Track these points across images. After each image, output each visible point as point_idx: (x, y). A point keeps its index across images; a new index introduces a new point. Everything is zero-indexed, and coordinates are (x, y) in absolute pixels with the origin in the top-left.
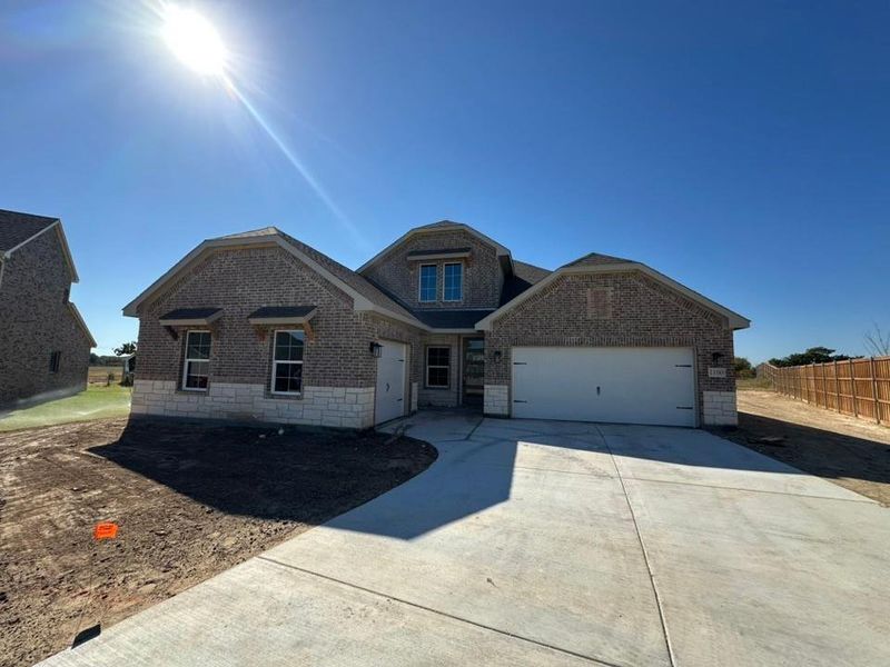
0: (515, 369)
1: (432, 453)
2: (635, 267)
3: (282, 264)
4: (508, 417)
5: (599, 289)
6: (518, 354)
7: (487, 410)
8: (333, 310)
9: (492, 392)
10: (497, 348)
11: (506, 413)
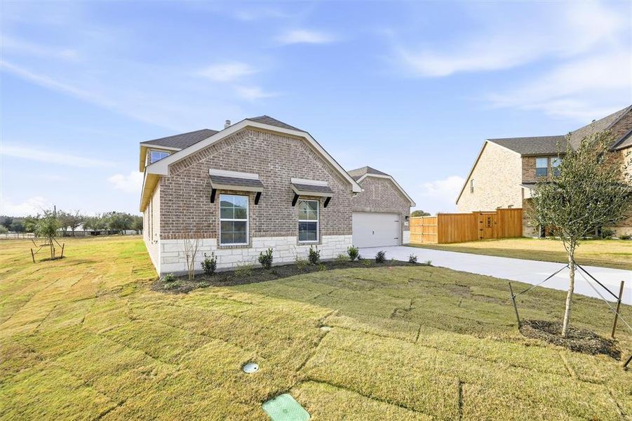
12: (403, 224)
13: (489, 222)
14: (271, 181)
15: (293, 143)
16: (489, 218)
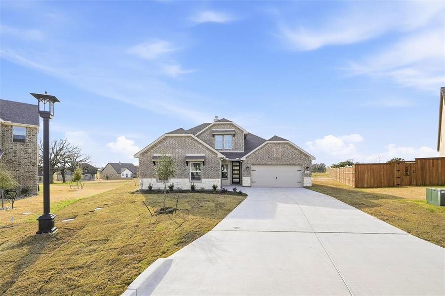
0: (252, 172)
1: (246, 195)
2: (287, 142)
3: (192, 142)
4: (250, 187)
5: (277, 147)
6: (253, 168)
7: (244, 185)
8: (210, 157)
9: (246, 179)
10: (247, 165)
11: (250, 185)
12: (304, 173)
13: (407, 171)
14: (177, 156)
15: (187, 139)
16: (407, 167)
